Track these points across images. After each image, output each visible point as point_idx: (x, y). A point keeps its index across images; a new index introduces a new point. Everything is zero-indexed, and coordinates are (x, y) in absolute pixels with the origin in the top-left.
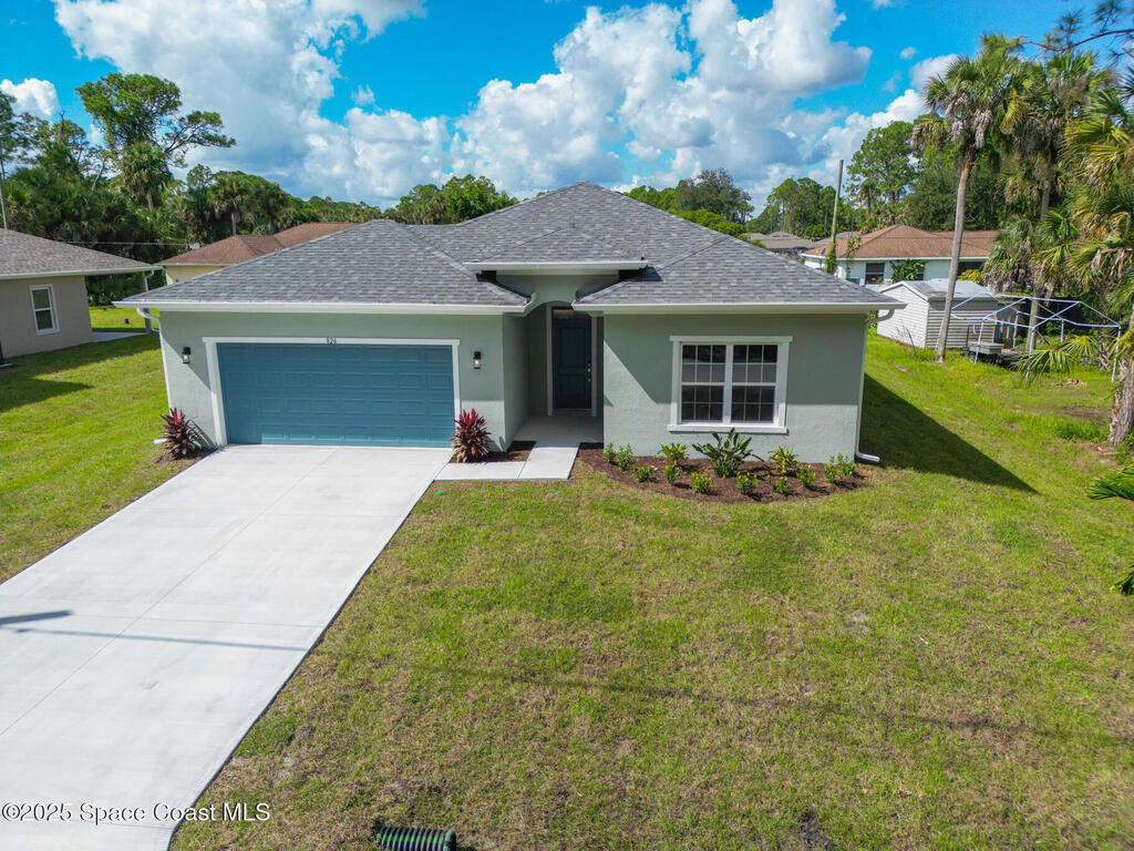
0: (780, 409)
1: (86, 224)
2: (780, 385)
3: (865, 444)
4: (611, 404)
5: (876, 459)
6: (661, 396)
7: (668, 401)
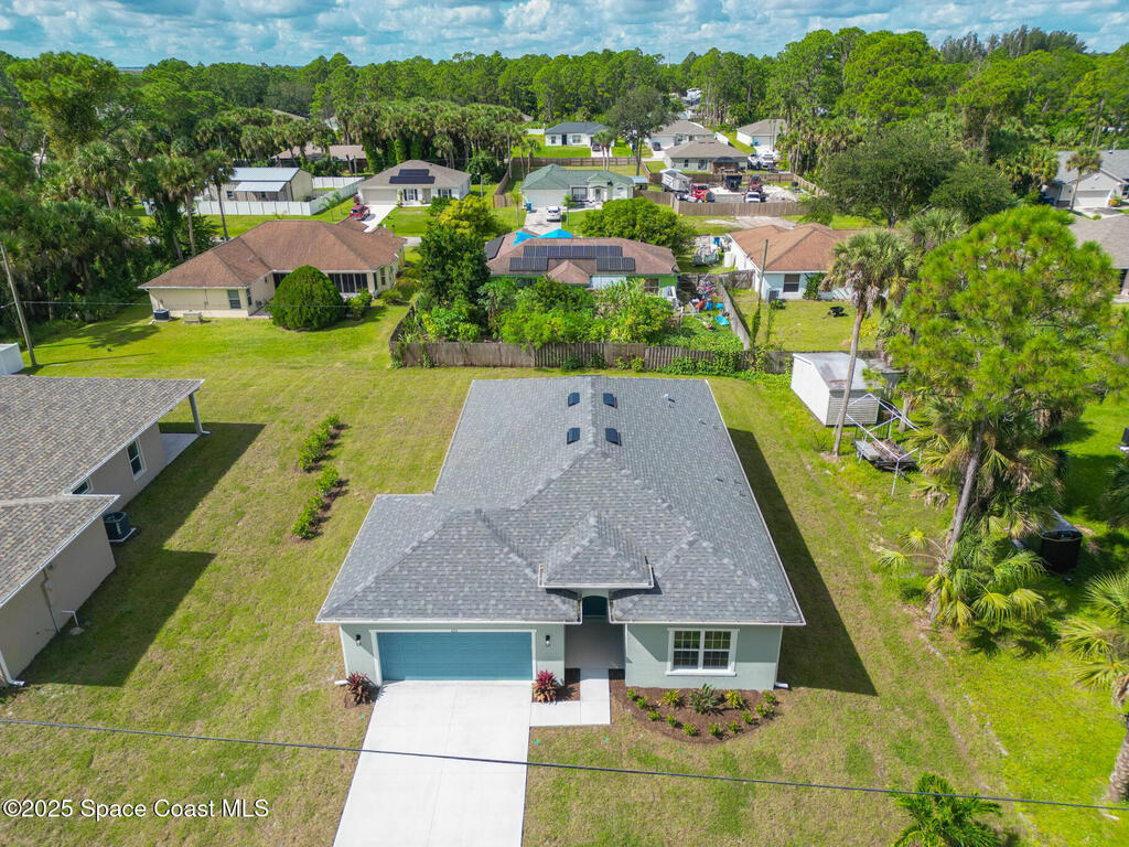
0: (732, 665)
1: (66, 250)
2: (732, 651)
3: (780, 678)
4: (630, 662)
5: (786, 685)
6: (661, 658)
7: (666, 660)
